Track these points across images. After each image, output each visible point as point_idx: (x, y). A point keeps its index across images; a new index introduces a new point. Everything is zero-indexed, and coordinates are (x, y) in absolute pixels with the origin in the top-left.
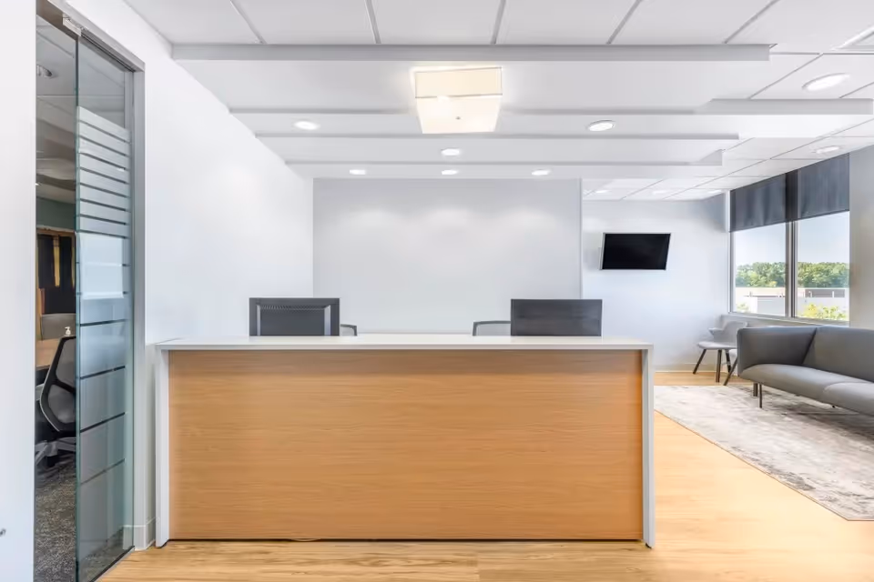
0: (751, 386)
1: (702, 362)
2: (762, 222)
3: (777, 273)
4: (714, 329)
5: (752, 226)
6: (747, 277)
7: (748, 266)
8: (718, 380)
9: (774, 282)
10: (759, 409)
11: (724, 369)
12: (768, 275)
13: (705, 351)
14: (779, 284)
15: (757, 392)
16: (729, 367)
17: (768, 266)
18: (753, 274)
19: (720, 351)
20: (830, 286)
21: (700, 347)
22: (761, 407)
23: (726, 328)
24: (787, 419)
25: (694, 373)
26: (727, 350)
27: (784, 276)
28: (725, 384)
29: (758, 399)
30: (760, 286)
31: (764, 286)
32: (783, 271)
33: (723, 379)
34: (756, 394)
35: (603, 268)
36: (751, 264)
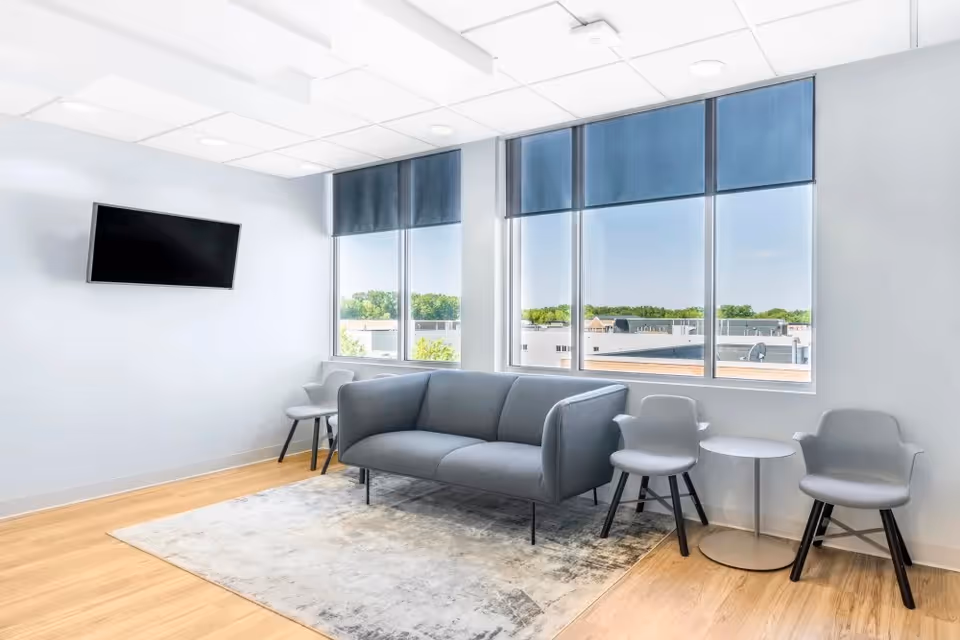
0: (357, 470)
1: (292, 442)
2: (372, 226)
3: (391, 303)
4: (312, 384)
5: (360, 231)
6: (362, 307)
7: (363, 294)
8: (314, 468)
9: (388, 314)
10: (366, 507)
11: (324, 446)
12: (383, 305)
13: (296, 422)
14: (393, 316)
15: (364, 479)
16: (331, 441)
17: (383, 295)
18: (367, 304)
19: (318, 420)
20: (433, 318)
21: (290, 416)
22: (368, 503)
23: (327, 380)
24: (399, 514)
25: (280, 460)
26: (328, 416)
27: (396, 307)
28: (323, 473)
29: (365, 489)
30: (374, 318)
31: (378, 319)
32: (395, 301)
33: (321, 461)
34: (362, 482)
35: (93, 279)
36: (366, 292)
